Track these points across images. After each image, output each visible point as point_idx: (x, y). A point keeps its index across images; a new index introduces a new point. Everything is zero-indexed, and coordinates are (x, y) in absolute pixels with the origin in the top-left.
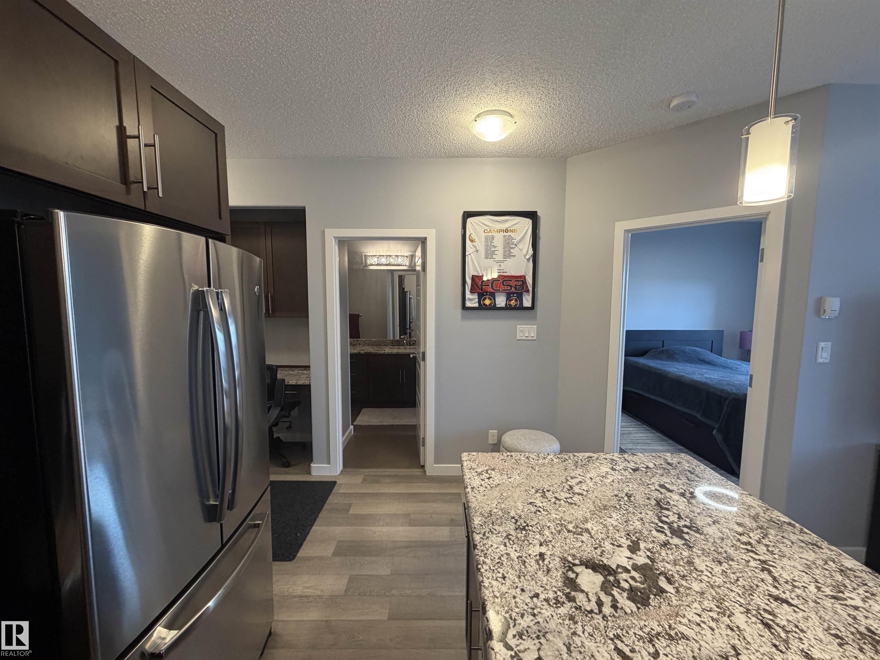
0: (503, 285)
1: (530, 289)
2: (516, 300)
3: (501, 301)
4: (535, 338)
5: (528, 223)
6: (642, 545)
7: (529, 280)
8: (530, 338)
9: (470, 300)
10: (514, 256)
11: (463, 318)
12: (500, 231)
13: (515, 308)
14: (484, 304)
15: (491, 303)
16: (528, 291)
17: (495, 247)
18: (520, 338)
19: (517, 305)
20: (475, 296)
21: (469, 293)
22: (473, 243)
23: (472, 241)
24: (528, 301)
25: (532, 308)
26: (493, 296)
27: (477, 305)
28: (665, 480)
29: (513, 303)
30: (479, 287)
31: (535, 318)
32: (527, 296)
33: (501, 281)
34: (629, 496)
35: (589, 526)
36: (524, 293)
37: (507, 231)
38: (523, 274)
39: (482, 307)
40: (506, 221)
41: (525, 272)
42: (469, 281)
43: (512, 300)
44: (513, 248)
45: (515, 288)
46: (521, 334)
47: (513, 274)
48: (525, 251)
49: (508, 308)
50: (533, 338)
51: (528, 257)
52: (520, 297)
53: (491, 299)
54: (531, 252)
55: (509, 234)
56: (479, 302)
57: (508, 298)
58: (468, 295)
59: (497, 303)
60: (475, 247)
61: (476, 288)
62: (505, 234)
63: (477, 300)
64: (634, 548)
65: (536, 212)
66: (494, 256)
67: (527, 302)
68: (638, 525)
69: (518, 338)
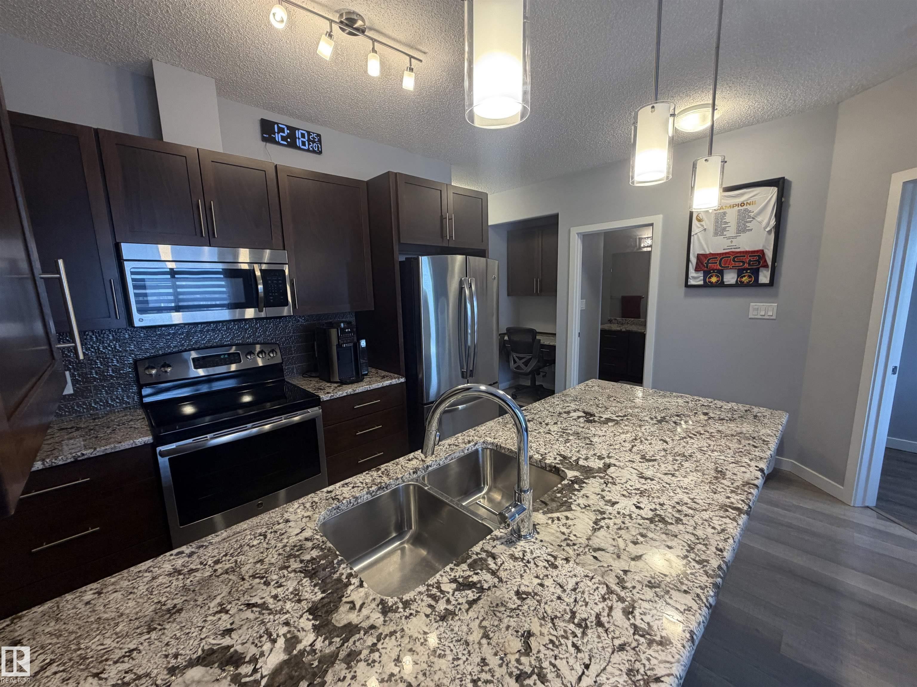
0: (734, 261)
1: (770, 263)
2: (750, 277)
3: (730, 278)
4: (774, 317)
5: (772, 192)
7: (769, 255)
8: (767, 317)
9: (694, 278)
10: (751, 230)
12: (733, 206)
13: (748, 285)
14: (710, 282)
15: (718, 281)
16: (766, 266)
17: (726, 223)
18: (753, 317)
19: (750, 281)
20: (701, 275)
21: (694, 271)
22: (702, 223)
23: (699, 220)
24: (766, 277)
25: (772, 284)
26: (721, 273)
27: (701, 283)
29: (745, 279)
30: (704, 266)
31: (775, 295)
32: (765, 272)
33: (732, 257)
36: (761, 269)
37: (742, 204)
38: (761, 248)
39: (707, 285)
40: (742, 194)
41: (763, 246)
42: (693, 260)
43: (745, 276)
44: (750, 222)
45: (749, 264)
46: (755, 313)
47: (748, 249)
48: (764, 223)
49: (739, 285)
50: (772, 318)
51: (768, 229)
52: (756, 273)
53: (718, 277)
54: (773, 222)
55: (745, 207)
56: (704, 280)
57: (740, 273)
58: (692, 273)
59: (725, 280)
60: (702, 226)
61: (701, 266)
62: (740, 208)
63: (702, 278)
65: (784, 178)
66: (725, 233)
67: (764, 277)
69: (751, 316)
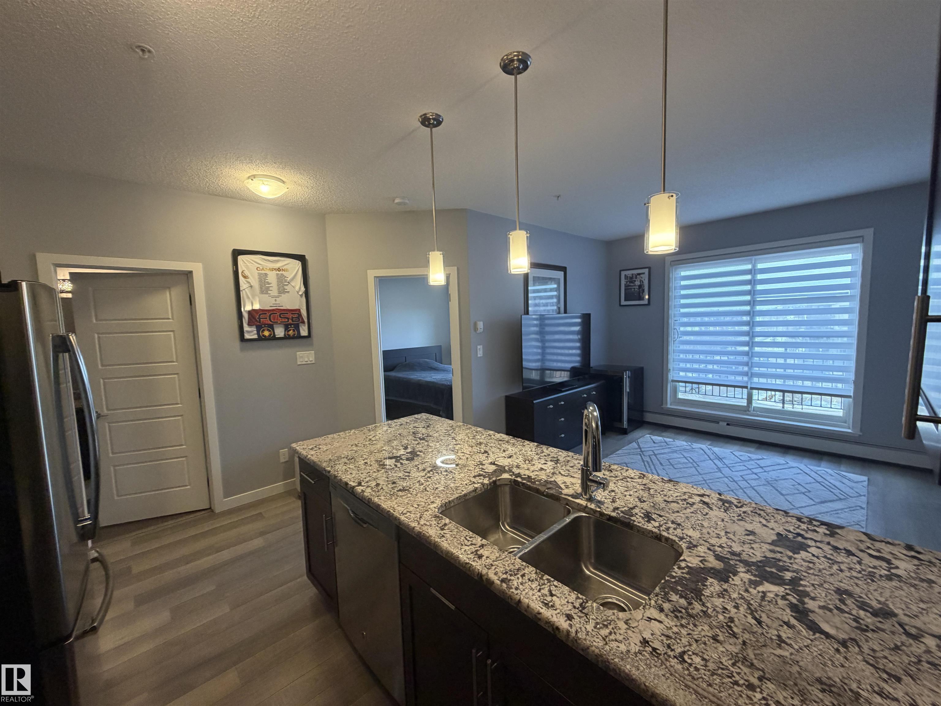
0: (280, 317)
1: (306, 320)
3: (280, 332)
4: (314, 362)
5: (297, 264)
6: (409, 447)
7: (304, 313)
8: (309, 362)
9: (248, 332)
10: (288, 292)
11: (242, 349)
12: (272, 270)
13: (293, 338)
14: (263, 335)
15: (270, 335)
16: (303, 322)
17: (269, 283)
18: (300, 363)
19: (295, 334)
20: (254, 329)
21: (247, 326)
22: (247, 280)
23: (245, 277)
24: (304, 330)
25: (309, 336)
26: (271, 327)
27: (256, 337)
28: (416, 425)
29: (291, 333)
30: (257, 321)
31: (311, 344)
32: (303, 327)
33: (278, 314)
34: (400, 434)
35: (384, 448)
36: (300, 324)
37: (279, 269)
38: (297, 307)
39: (261, 339)
40: (278, 261)
41: (299, 306)
42: (246, 315)
43: (290, 330)
44: (287, 285)
45: (292, 320)
46: (301, 360)
47: (289, 308)
48: (297, 288)
49: (287, 337)
50: (312, 362)
51: (300, 293)
52: (297, 327)
53: (270, 331)
54: (303, 289)
55: (281, 272)
56: (258, 334)
57: (287, 328)
58: (246, 328)
59: (276, 334)
60: (249, 282)
61: (254, 320)
62: (278, 272)
63: (256, 332)
64: (406, 448)
65: (304, 256)
66: (269, 292)
67: (304, 332)
68: (406, 442)
69: (299, 363)
